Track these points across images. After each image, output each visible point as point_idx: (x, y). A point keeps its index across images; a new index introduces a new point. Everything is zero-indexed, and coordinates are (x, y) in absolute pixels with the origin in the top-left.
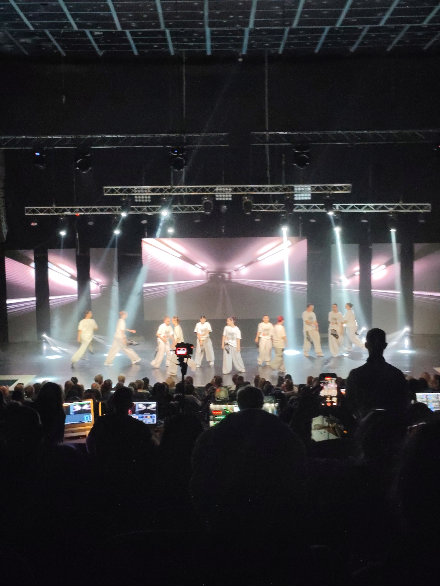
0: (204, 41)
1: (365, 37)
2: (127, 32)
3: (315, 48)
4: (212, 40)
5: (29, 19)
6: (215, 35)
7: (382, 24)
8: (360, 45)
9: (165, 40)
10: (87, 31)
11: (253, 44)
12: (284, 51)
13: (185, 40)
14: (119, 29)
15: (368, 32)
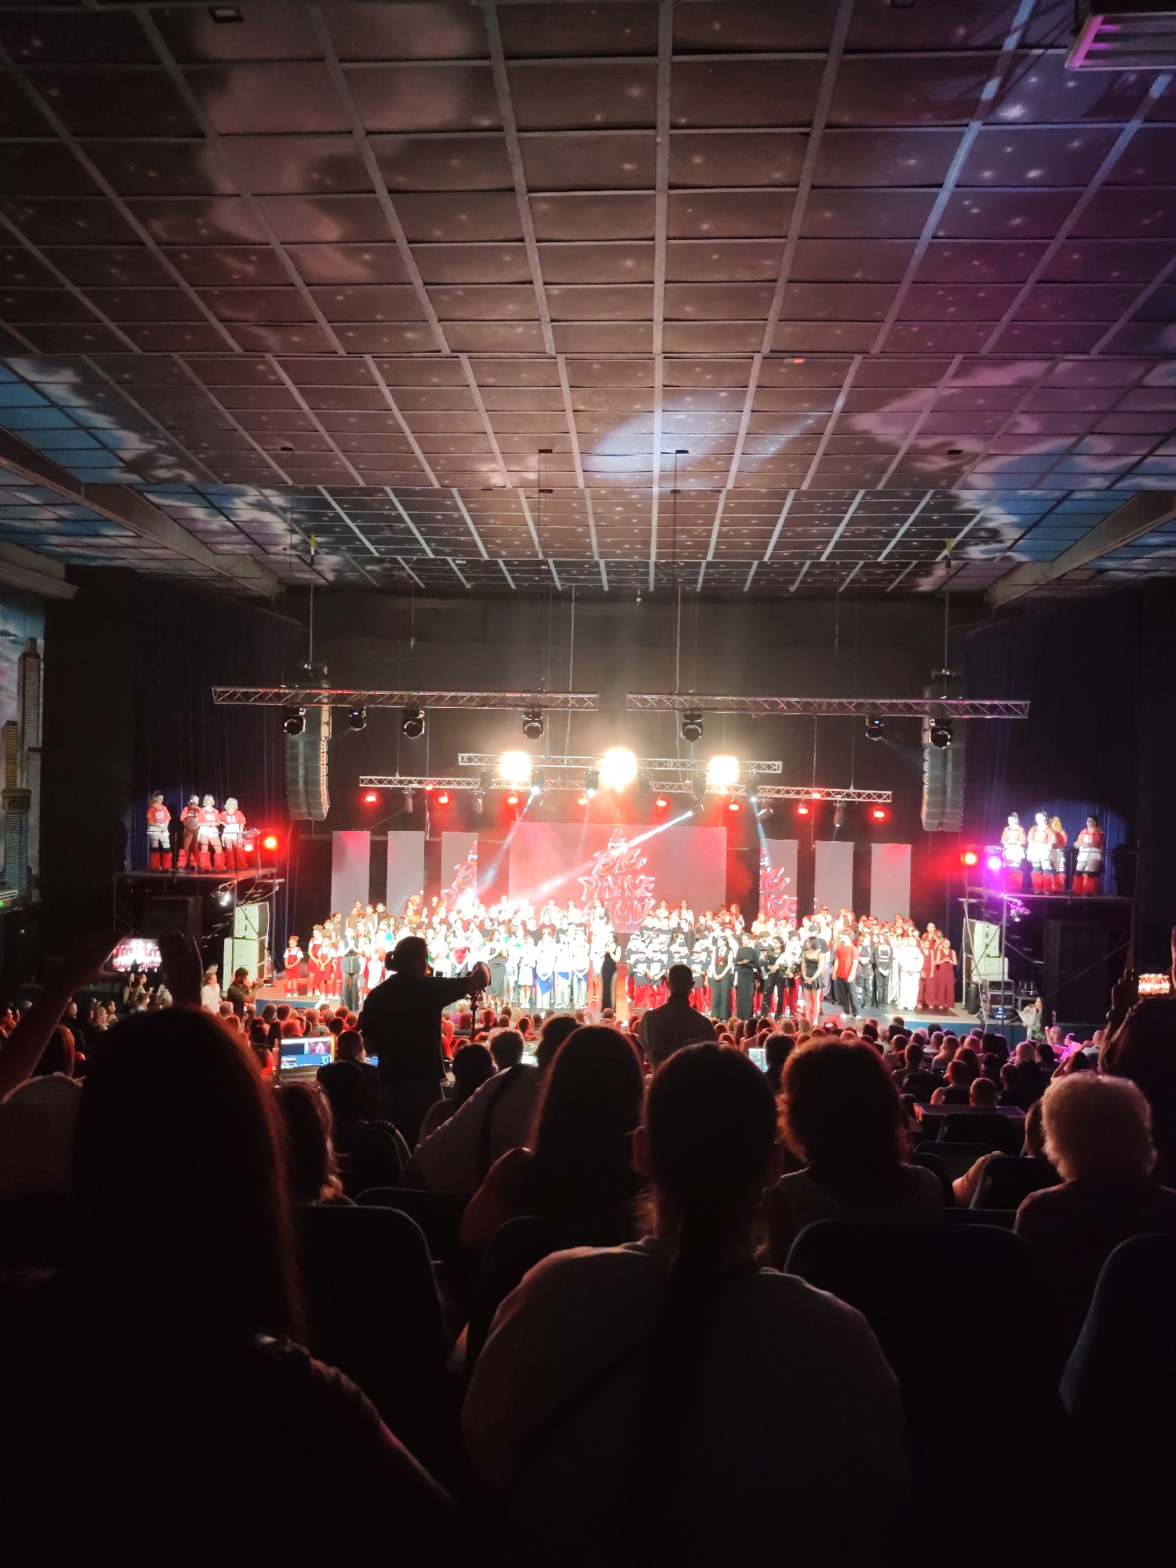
0: (599, 573)
1: (808, 574)
2: (500, 561)
3: (743, 587)
4: (608, 573)
5: (373, 543)
6: (613, 567)
7: (823, 559)
8: (801, 583)
9: (549, 572)
10: (449, 559)
11: (662, 580)
12: (703, 588)
13: (574, 572)
14: (486, 557)
15: (810, 567)
